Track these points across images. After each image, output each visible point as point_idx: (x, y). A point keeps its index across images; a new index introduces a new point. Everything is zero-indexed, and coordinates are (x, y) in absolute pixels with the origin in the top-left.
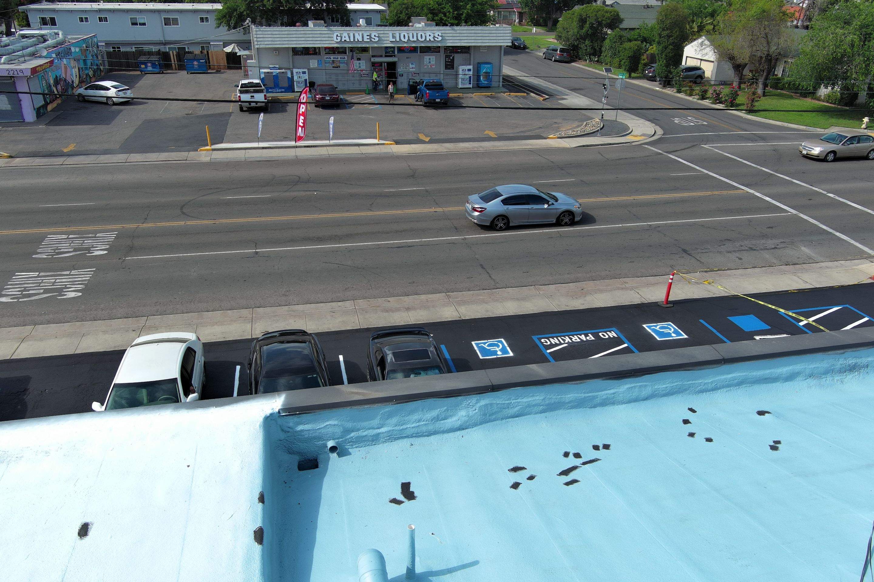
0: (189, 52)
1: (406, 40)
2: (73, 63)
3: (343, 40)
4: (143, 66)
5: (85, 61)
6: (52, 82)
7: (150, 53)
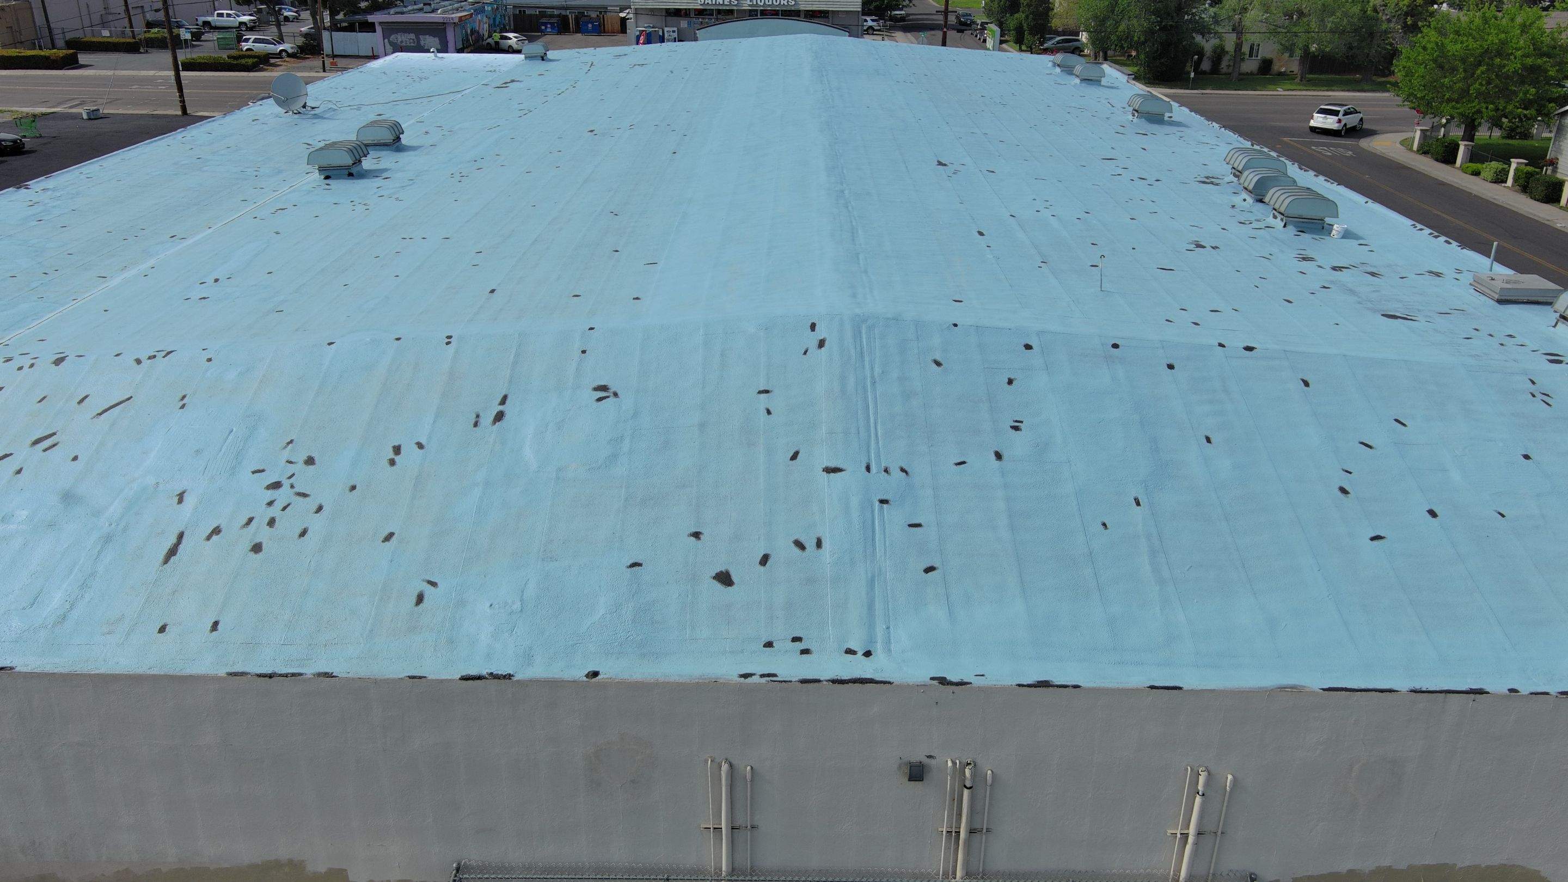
0: (586, 16)
1: (762, 4)
2: (485, 19)
3: (706, 3)
4: (543, 28)
5: (494, 19)
6: (469, 32)
7: (552, 16)
